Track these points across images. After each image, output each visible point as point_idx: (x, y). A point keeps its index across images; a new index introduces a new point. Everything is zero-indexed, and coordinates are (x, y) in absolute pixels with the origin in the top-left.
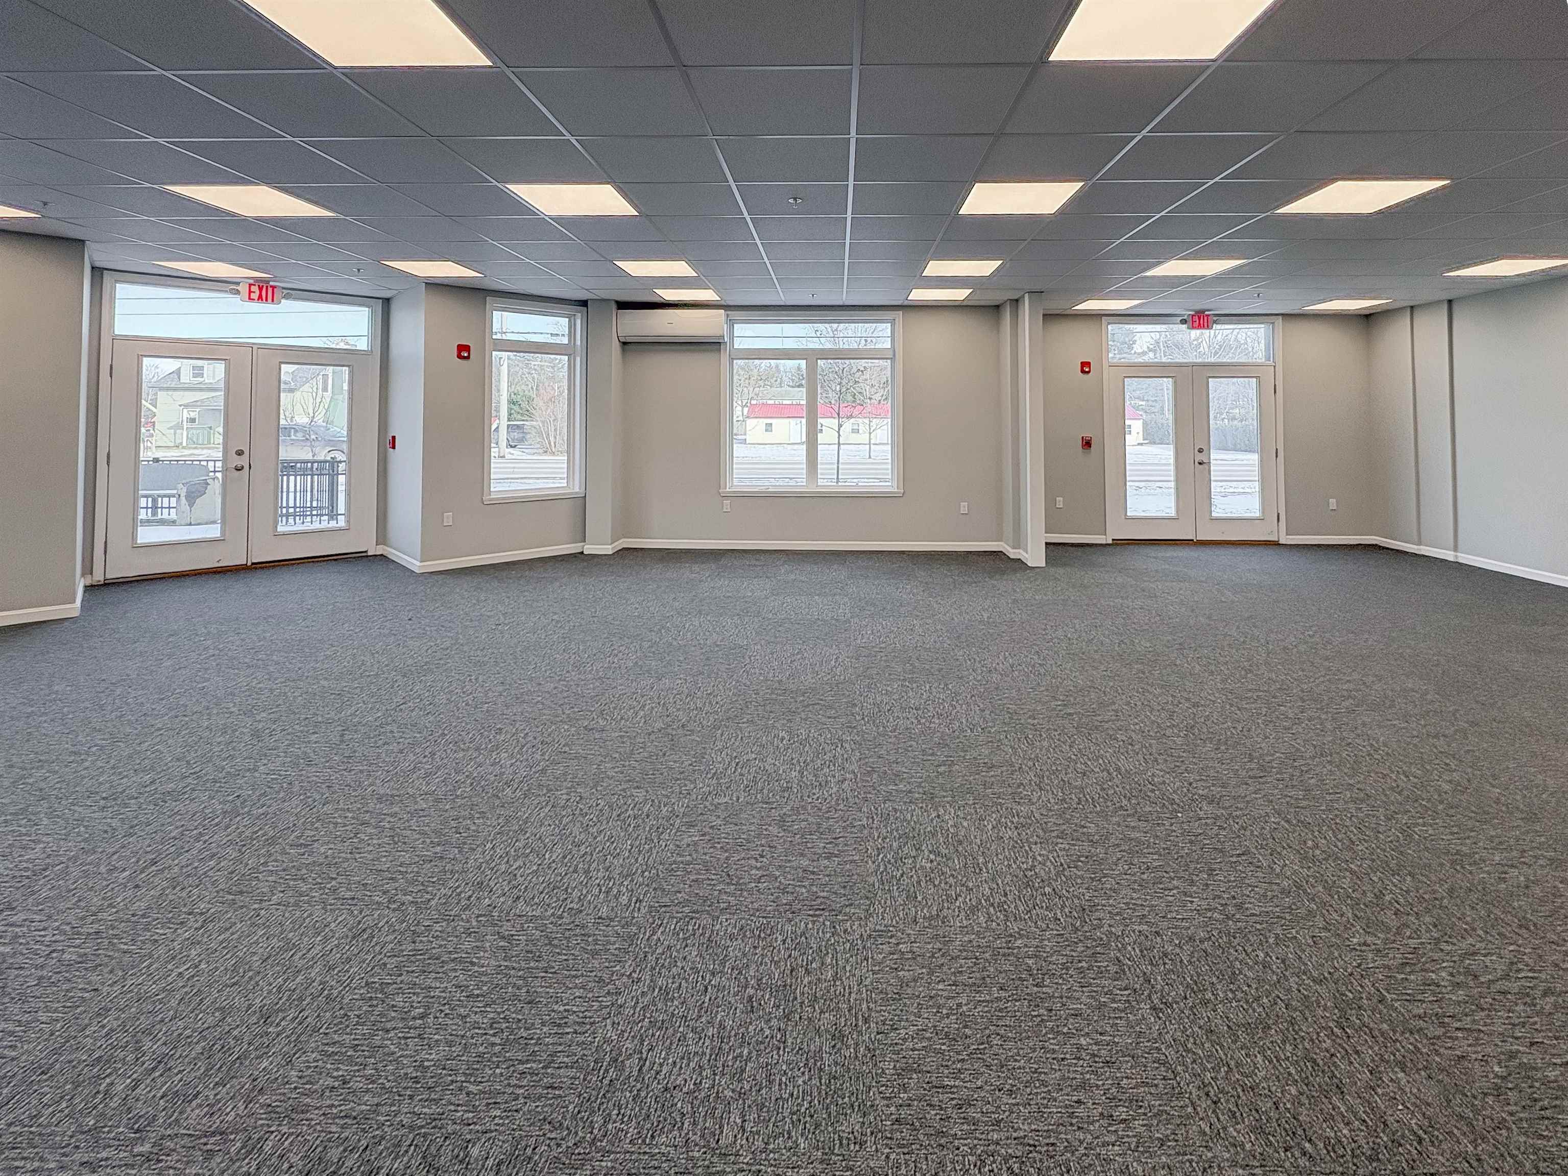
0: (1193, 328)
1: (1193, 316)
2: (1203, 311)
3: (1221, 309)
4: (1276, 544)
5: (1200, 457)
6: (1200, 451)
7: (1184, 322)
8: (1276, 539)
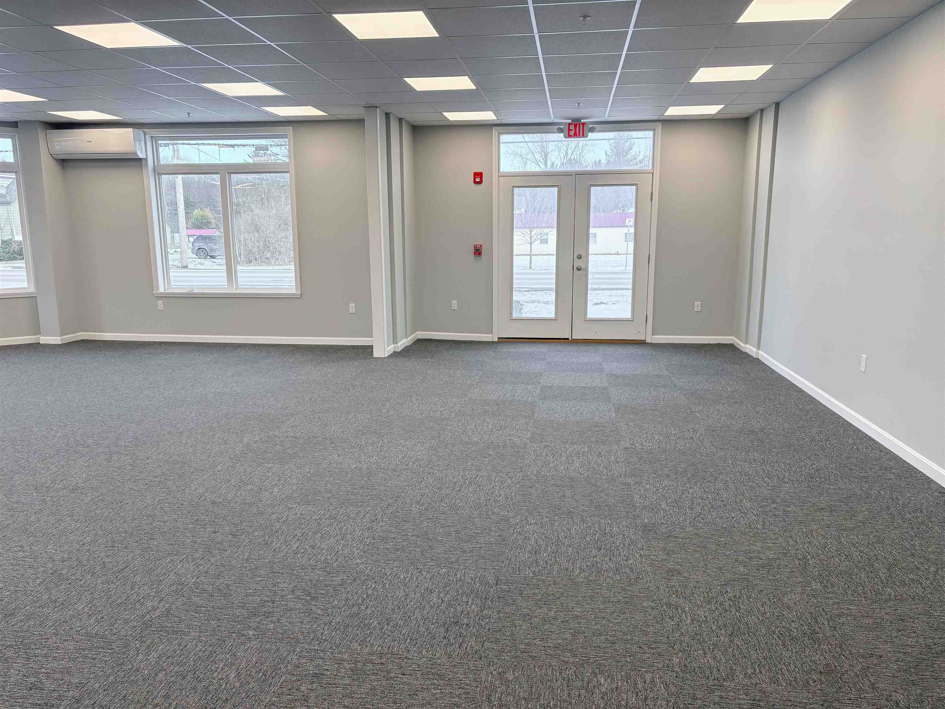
0: (570, 136)
1: (570, 124)
2: (579, 120)
3: (594, 117)
4: (641, 343)
5: (578, 263)
6: (579, 257)
7: (561, 131)
8: (644, 339)
